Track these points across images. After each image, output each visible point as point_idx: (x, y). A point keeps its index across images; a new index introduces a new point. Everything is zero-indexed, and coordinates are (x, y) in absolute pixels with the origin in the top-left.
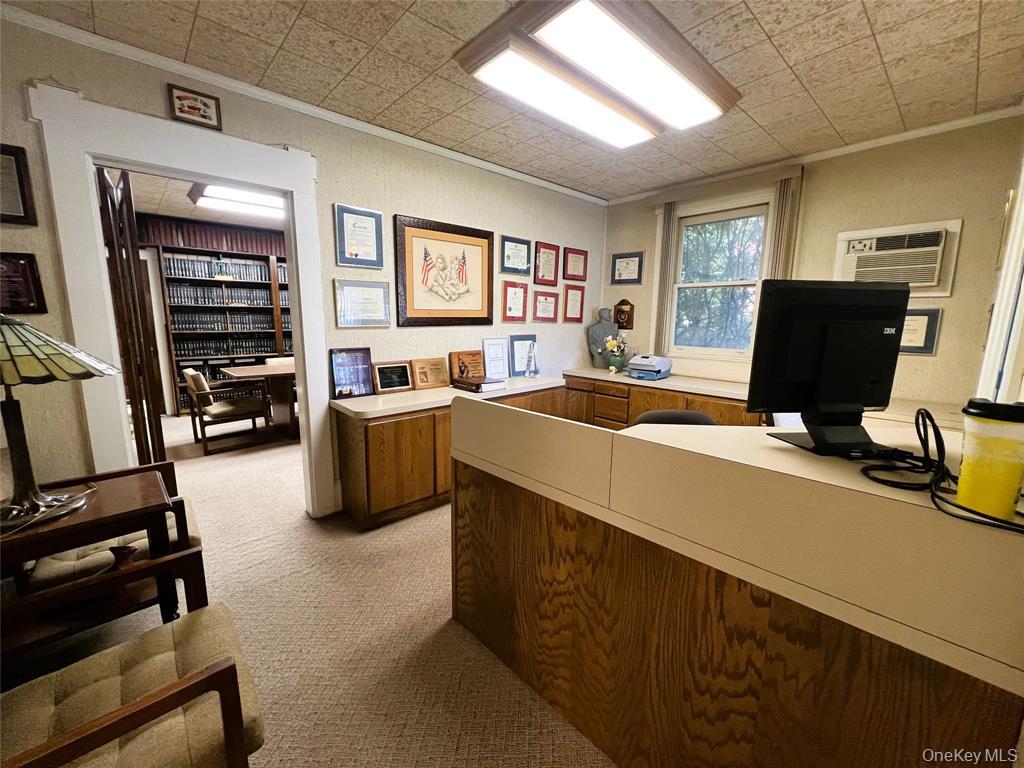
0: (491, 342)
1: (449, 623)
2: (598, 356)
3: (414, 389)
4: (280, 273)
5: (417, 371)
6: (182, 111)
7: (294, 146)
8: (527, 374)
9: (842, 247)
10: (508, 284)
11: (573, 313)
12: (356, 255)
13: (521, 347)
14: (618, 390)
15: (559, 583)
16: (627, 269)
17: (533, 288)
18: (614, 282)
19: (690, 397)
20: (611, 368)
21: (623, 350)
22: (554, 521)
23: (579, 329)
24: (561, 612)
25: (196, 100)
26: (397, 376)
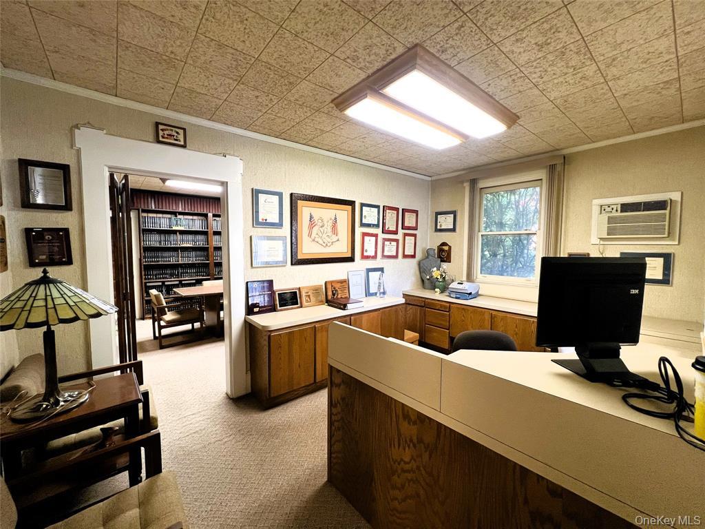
0: (352, 272)
1: (325, 485)
2: (427, 281)
3: (301, 307)
4: (214, 223)
5: (304, 294)
6: (163, 137)
7: (229, 154)
8: (378, 295)
9: (596, 210)
10: (364, 235)
11: (409, 251)
12: (266, 220)
13: (374, 276)
14: (441, 306)
15: (406, 463)
16: (446, 222)
17: (381, 236)
18: (437, 230)
19: (494, 313)
20: (437, 290)
21: (444, 278)
22: (401, 416)
23: (414, 262)
24: (407, 484)
25: (172, 130)
26: (291, 299)
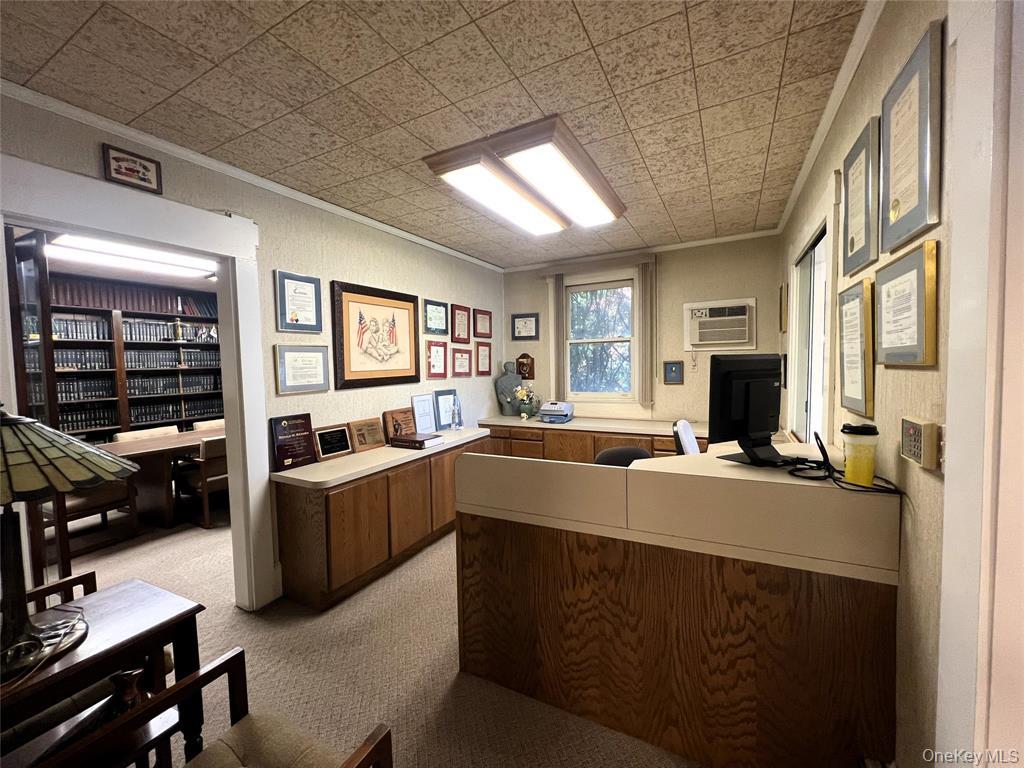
0: (415, 397)
3: (353, 452)
4: (125, 329)
5: (355, 432)
6: (118, 171)
7: (236, 213)
8: (453, 426)
9: (687, 315)
10: (430, 344)
11: (483, 367)
12: (297, 321)
13: (446, 402)
14: (533, 434)
15: (584, 602)
16: (525, 327)
17: (451, 346)
18: (515, 338)
19: (597, 435)
20: (523, 415)
21: (531, 399)
23: (488, 381)
24: (587, 625)
25: (135, 162)
26: (337, 441)
